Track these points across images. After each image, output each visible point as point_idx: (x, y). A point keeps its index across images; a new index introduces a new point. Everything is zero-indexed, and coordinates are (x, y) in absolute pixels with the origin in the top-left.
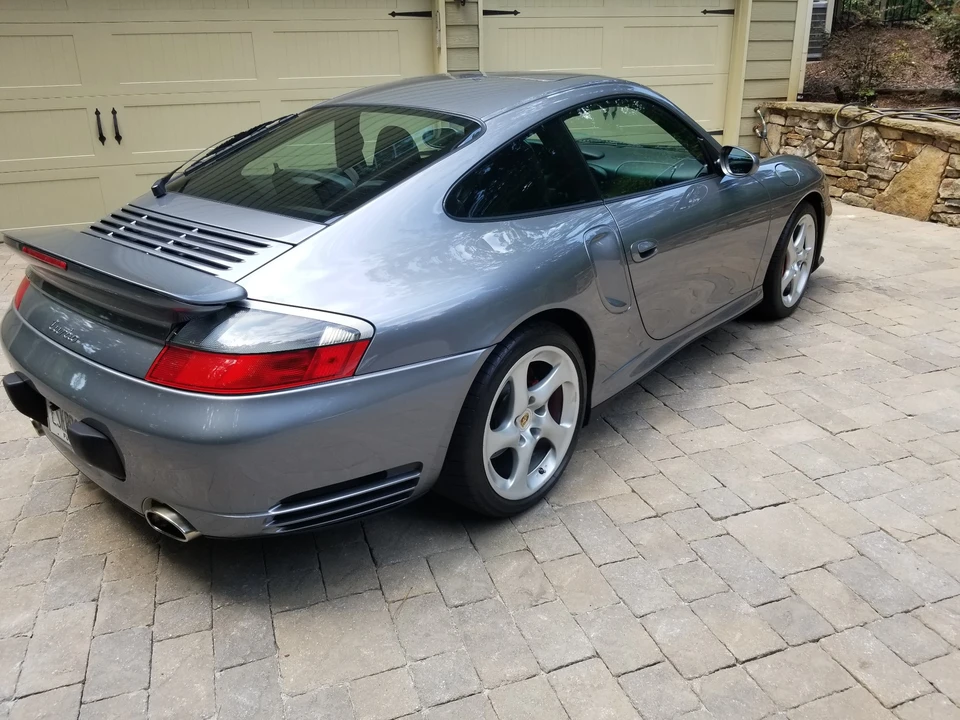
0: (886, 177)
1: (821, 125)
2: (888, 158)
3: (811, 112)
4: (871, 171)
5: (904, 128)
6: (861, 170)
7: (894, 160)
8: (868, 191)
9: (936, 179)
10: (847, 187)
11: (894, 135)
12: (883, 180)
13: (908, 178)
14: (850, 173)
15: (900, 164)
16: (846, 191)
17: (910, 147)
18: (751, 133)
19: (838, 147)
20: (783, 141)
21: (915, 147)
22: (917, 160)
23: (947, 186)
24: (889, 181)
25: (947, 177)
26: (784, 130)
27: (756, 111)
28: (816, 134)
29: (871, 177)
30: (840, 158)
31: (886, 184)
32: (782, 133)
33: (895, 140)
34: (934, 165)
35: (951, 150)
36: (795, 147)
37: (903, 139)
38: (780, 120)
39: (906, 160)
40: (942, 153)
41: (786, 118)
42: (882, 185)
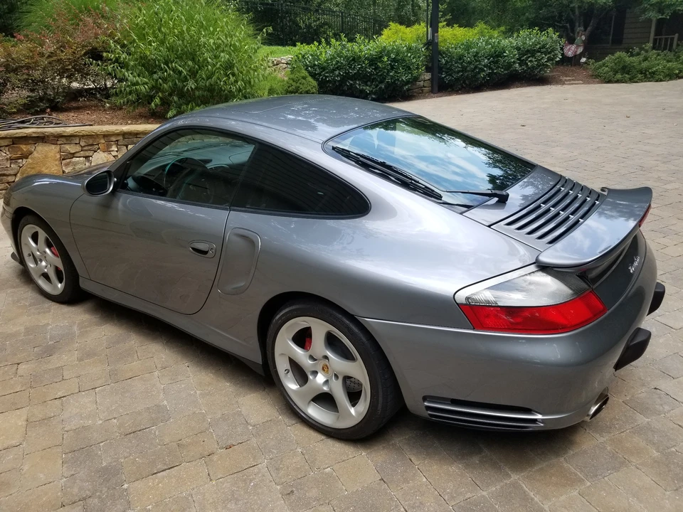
0: (12, 172)
2: (7, 159)
5: (17, 136)
7: (14, 159)
9: (57, 163)
11: (6, 142)
12: (10, 175)
13: (33, 168)
15: (21, 160)
17: (24, 148)
21: (29, 147)
22: (35, 154)
23: (67, 165)
24: (15, 175)
25: (63, 160)
31: (14, 177)
33: (6, 146)
34: (51, 154)
35: (59, 142)
37: (13, 144)
39: (24, 157)
40: (53, 147)
42: (10, 179)
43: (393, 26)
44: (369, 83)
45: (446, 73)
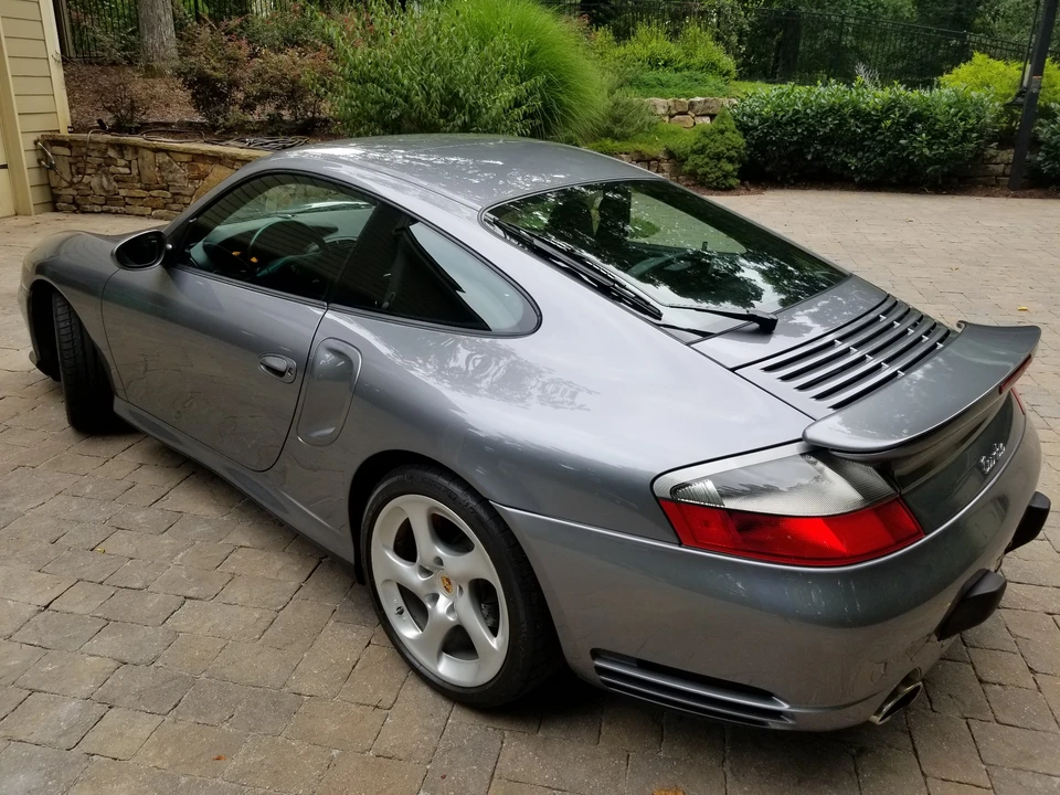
0: (187, 193)
1: (112, 153)
2: (185, 177)
3: (98, 143)
4: (172, 190)
6: (163, 189)
7: (191, 180)
8: (174, 207)
10: (154, 205)
11: (185, 158)
14: (155, 193)
15: (197, 181)
16: (153, 209)
17: (203, 167)
18: (36, 165)
19: (135, 172)
20: (73, 170)
21: (206, 166)
22: (211, 177)
24: (191, 196)
26: (71, 160)
27: (36, 143)
28: (109, 161)
29: (174, 194)
30: (140, 181)
31: (189, 198)
32: (70, 164)
33: (187, 163)
36: (90, 175)
37: (193, 161)
38: (66, 152)
39: (202, 177)
41: (70, 148)
42: (187, 200)
43: (978, 57)
44: (860, 154)
45: (1047, 153)
